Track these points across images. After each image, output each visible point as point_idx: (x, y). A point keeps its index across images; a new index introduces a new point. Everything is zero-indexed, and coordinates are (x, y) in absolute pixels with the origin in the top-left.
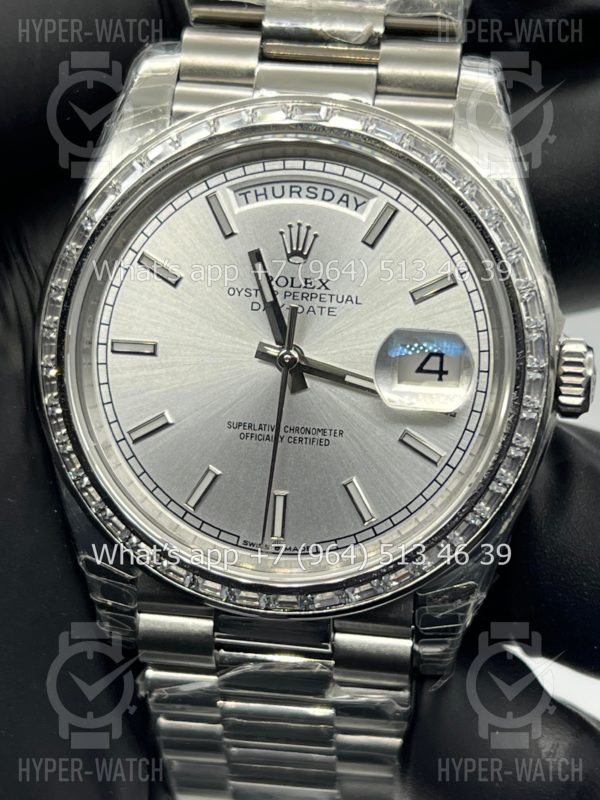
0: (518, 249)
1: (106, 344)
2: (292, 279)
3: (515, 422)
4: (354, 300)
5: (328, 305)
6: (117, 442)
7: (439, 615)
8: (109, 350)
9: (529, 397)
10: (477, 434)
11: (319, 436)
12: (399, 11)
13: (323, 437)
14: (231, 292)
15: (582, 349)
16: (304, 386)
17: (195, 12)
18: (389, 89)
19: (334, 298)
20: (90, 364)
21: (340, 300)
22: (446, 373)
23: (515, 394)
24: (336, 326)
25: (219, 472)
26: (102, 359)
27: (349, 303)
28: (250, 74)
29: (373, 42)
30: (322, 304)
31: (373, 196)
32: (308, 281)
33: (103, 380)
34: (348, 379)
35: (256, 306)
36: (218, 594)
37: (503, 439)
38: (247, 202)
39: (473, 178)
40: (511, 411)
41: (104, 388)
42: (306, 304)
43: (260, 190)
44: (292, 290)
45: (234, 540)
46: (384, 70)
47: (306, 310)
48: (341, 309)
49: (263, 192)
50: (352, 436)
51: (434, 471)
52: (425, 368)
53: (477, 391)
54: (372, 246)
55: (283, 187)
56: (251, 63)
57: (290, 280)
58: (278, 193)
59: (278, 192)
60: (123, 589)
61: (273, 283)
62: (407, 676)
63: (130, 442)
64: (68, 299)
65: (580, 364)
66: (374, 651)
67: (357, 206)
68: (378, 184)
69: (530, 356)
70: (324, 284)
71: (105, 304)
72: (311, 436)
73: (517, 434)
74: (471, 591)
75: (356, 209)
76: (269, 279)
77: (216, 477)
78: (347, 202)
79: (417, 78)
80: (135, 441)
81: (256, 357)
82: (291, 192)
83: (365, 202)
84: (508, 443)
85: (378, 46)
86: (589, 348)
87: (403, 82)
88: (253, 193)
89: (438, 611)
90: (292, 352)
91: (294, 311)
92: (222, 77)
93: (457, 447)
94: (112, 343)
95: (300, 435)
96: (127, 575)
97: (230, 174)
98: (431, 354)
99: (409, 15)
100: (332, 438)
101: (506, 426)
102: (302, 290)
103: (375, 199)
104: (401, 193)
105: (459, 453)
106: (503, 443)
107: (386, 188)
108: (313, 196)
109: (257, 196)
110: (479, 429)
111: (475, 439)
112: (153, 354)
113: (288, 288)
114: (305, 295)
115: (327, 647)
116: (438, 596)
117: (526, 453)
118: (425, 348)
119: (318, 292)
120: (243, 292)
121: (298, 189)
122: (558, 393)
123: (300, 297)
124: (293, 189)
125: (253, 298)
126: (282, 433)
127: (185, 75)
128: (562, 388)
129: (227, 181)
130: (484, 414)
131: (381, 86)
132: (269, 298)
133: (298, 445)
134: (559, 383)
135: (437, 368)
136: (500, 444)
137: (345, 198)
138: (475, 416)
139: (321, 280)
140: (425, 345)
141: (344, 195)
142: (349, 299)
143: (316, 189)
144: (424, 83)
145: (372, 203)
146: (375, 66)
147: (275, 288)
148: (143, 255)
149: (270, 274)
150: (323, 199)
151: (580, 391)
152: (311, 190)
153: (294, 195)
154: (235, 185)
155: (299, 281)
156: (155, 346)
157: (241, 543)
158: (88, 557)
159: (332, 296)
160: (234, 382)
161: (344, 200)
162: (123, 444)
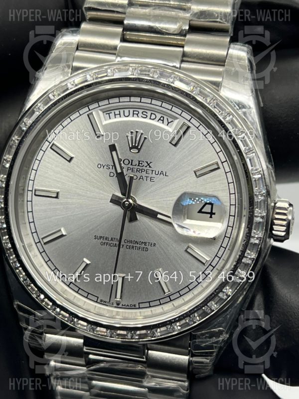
0: (253, 151)
1: (32, 191)
2: (132, 161)
3: (247, 245)
4: (164, 174)
5: (150, 175)
6: (36, 243)
7: (203, 345)
8: (33, 194)
9: (255, 231)
10: (227, 249)
11: (143, 246)
12: (197, 18)
13: (145, 247)
14: (99, 166)
15: (286, 205)
16: (136, 219)
17: (89, 14)
18: (189, 60)
19: (154, 172)
20: (23, 201)
21: (157, 173)
22: (214, 214)
23: (247, 230)
24: (154, 188)
25: (88, 262)
26: (29, 199)
27: (162, 175)
28: (115, 48)
29: (182, 34)
30: (147, 175)
31: (177, 118)
32: (141, 162)
33: (30, 210)
34: (159, 216)
35: (112, 174)
36: (85, 328)
37: (239, 253)
38: (110, 118)
39: (230, 111)
40: (244, 239)
41: (30, 214)
42: (139, 174)
43: (117, 112)
44: (131, 167)
45: (95, 299)
46: (187, 49)
47: (138, 178)
48: (157, 178)
49: (119, 113)
50: (160, 247)
51: (203, 268)
52: (203, 210)
53: (228, 226)
54: (175, 145)
55: (129, 111)
56: (116, 42)
57: (131, 161)
58: (127, 114)
61: (122, 162)
62: (186, 375)
63: (43, 244)
64: (12, 167)
65: (285, 214)
66: (169, 361)
67: (168, 123)
68: (179, 112)
69: (257, 209)
70: (148, 164)
71: (32, 169)
72: (139, 246)
73: (248, 251)
74: (221, 332)
75: (168, 125)
76: (120, 160)
77: (87, 265)
78: (163, 121)
79: (205, 54)
80: (45, 244)
81: (110, 202)
82: (133, 114)
83: (172, 121)
84: (242, 256)
85: (185, 36)
86: (291, 205)
87: (197, 56)
88: (113, 113)
89: (203, 342)
90: (131, 201)
91: (131, 179)
92: (101, 49)
93: (216, 256)
94: (35, 190)
95: (133, 245)
97: (101, 103)
98: (206, 204)
99: (202, 20)
100: (149, 247)
101: (241, 246)
102: (136, 167)
103: (178, 120)
104: (192, 117)
105: (217, 259)
106: (240, 256)
107: (184, 114)
108: (145, 116)
109: (115, 115)
110: (228, 247)
111: (226, 252)
112: (57, 197)
113: (129, 166)
114: (138, 170)
115: (143, 358)
116: (203, 334)
117: (253, 261)
118: (202, 200)
119: (146, 169)
120: (105, 167)
121: (137, 113)
122: (272, 229)
123: (136, 171)
124: (135, 112)
125: (111, 170)
126: (122, 243)
127: (81, 47)
128: (274, 226)
129: (99, 106)
130: (231, 239)
131: (185, 57)
132: (119, 171)
133: (131, 250)
134: (273, 224)
135: (210, 211)
136: (238, 257)
137: (162, 119)
138: (226, 240)
139: (147, 162)
140: (202, 199)
141: (162, 117)
142: (162, 173)
143: (147, 113)
144: (208, 57)
145: (176, 122)
146: (183, 47)
147: (123, 165)
148: (53, 144)
149: (120, 157)
150: (150, 118)
151: (284, 228)
152: (144, 113)
153: (135, 115)
154: (104, 109)
155: (136, 162)
156: (58, 193)
157: (99, 301)
158: (19, 303)
159: (152, 171)
160: (99, 214)
161: (162, 120)
162: (39, 245)
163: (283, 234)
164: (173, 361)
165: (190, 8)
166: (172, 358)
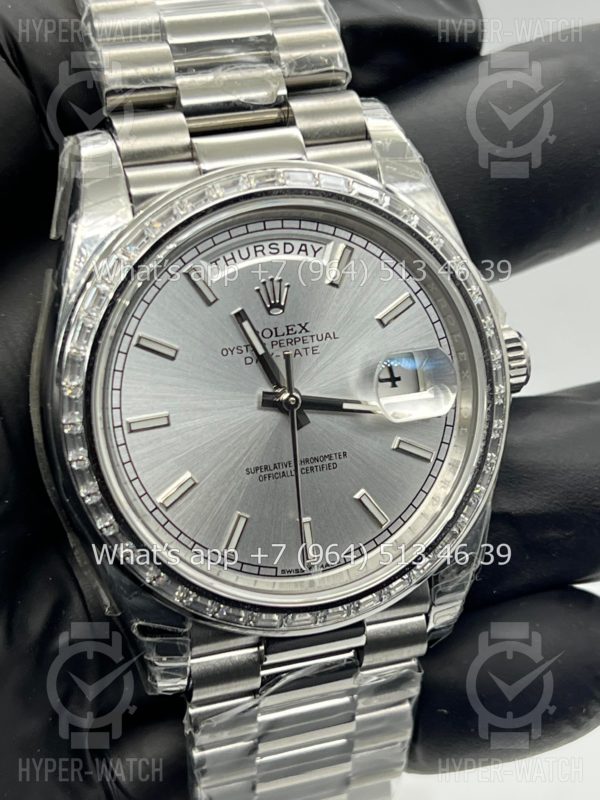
1: (121, 426)
2: (276, 329)
3: (492, 410)
4: (332, 336)
5: (311, 345)
6: (151, 512)
8: (126, 431)
12: (296, 71)
14: (225, 352)
15: (514, 335)
16: (308, 422)
19: (315, 338)
21: (320, 338)
22: (399, 379)
24: (321, 363)
25: (248, 516)
27: (328, 339)
28: (185, 150)
29: (281, 102)
30: (306, 346)
31: (329, 241)
32: (290, 328)
33: (126, 459)
34: (346, 406)
35: (249, 360)
37: (486, 426)
40: (489, 402)
41: (128, 467)
42: (292, 348)
43: (228, 256)
44: (277, 339)
45: (273, 572)
46: (302, 125)
47: (293, 354)
48: (322, 345)
49: (231, 256)
50: (354, 455)
51: (428, 467)
54: (337, 285)
55: (247, 249)
56: (184, 139)
57: (274, 330)
59: (244, 254)
60: (178, 643)
61: (260, 335)
63: (163, 510)
65: (519, 348)
67: (315, 252)
68: (331, 229)
69: (492, 351)
70: (304, 328)
71: (113, 388)
73: (495, 420)
75: (316, 256)
76: (256, 333)
77: (247, 521)
78: (306, 250)
79: (332, 127)
80: (167, 508)
81: (262, 406)
82: (256, 252)
84: (490, 429)
85: (287, 104)
88: (222, 259)
90: (294, 394)
91: (287, 358)
93: (442, 442)
94: (128, 424)
96: (180, 630)
97: (201, 247)
99: (306, 73)
100: (338, 461)
102: (285, 337)
103: (332, 244)
104: (353, 234)
105: (444, 447)
106: (487, 430)
107: (339, 232)
108: (276, 251)
109: (226, 261)
111: (455, 432)
112: (168, 425)
113: (273, 338)
114: (290, 341)
117: (501, 433)
119: (300, 336)
120: (235, 351)
121: (261, 248)
123: (285, 344)
124: (258, 249)
125: (245, 354)
127: (127, 161)
128: (511, 371)
129: (199, 254)
131: (308, 139)
132: (261, 351)
133: (311, 474)
136: (485, 432)
137: (303, 248)
139: (300, 325)
141: (302, 245)
142: (328, 336)
143: (277, 245)
144: (338, 131)
145: (330, 246)
146: (292, 123)
147: (264, 340)
148: (139, 337)
149: (256, 328)
150: (285, 253)
151: (523, 370)
152: (273, 246)
153: (259, 254)
154: (208, 256)
155: (282, 330)
156: (168, 417)
157: (279, 573)
158: (141, 623)
159: (312, 336)
160: (244, 432)
161: (303, 250)
162: (156, 513)
163: (523, 379)
164: (403, 630)
165: (279, 57)
166: (401, 626)
